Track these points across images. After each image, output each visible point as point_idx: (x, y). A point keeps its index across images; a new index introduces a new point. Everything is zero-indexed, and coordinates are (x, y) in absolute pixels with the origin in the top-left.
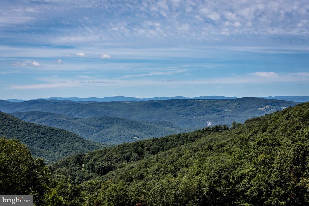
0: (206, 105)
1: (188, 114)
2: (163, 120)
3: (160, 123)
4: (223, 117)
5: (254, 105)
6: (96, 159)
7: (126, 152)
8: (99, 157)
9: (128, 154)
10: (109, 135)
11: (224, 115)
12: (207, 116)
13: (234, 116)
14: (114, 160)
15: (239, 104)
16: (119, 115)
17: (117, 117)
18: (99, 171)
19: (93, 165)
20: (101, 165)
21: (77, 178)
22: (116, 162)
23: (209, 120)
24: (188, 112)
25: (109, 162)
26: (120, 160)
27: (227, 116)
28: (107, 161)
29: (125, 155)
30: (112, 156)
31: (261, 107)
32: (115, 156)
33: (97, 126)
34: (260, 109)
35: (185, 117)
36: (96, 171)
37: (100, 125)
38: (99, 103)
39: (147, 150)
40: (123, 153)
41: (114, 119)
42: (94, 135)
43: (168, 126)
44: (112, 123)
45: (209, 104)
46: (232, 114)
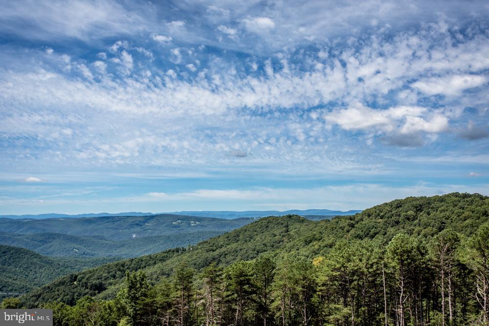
0: (130, 221)
1: (116, 229)
2: (96, 234)
3: (95, 237)
4: (146, 230)
5: (169, 220)
6: (88, 278)
7: (111, 272)
8: (91, 276)
9: (113, 273)
10: (52, 249)
11: (146, 229)
12: (132, 230)
13: (154, 229)
14: (104, 278)
15: (157, 220)
16: (57, 230)
17: (57, 232)
18: (91, 287)
19: (86, 283)
20: (93, 283)
21: (76, 294)
22: (105, 279)
23: (134, 233)
24: (116, 227)
25: (100, 280)
26: (108, 278)
27: (148, 230)
28: (98, 279)
29: (111, 274)
30: (101, 275)
31: (175, 221)
32: (104, 275)
33: (40, 241)
34: (174, 223)
35: (114, 231)
36: (89, 287)
37: (44, 240)
38: (38, 221)
39: (127, 268)
40: (109, 273)
41: (56, 234)
42: (37, 249)
43: (102, 239)
44: (54, 238)
45: (133, 220)
46: (152, 228)
